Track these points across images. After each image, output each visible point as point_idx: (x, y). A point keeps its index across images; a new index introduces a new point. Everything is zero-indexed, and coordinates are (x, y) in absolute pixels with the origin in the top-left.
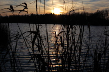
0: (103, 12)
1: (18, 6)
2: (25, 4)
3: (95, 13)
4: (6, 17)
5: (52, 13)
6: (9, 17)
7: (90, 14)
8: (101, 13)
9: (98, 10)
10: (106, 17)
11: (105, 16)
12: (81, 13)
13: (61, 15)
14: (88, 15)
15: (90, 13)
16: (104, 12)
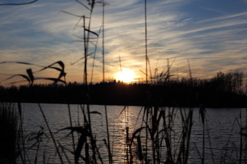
0: (229, 76)
1: (46, 68)
2: (61, 63)
3: (212, 79)
4: (13, 89)
5: (115, 81)
6: (18, 88)
7: (201, 81)
8: (225, 80)
9: (218, 74)
10: (237, 89)
11: (235, 86)
12: (180, 79)
13: (135, 84)
14: (196, 83)
15: (201, 79)
16: (231, 77)
